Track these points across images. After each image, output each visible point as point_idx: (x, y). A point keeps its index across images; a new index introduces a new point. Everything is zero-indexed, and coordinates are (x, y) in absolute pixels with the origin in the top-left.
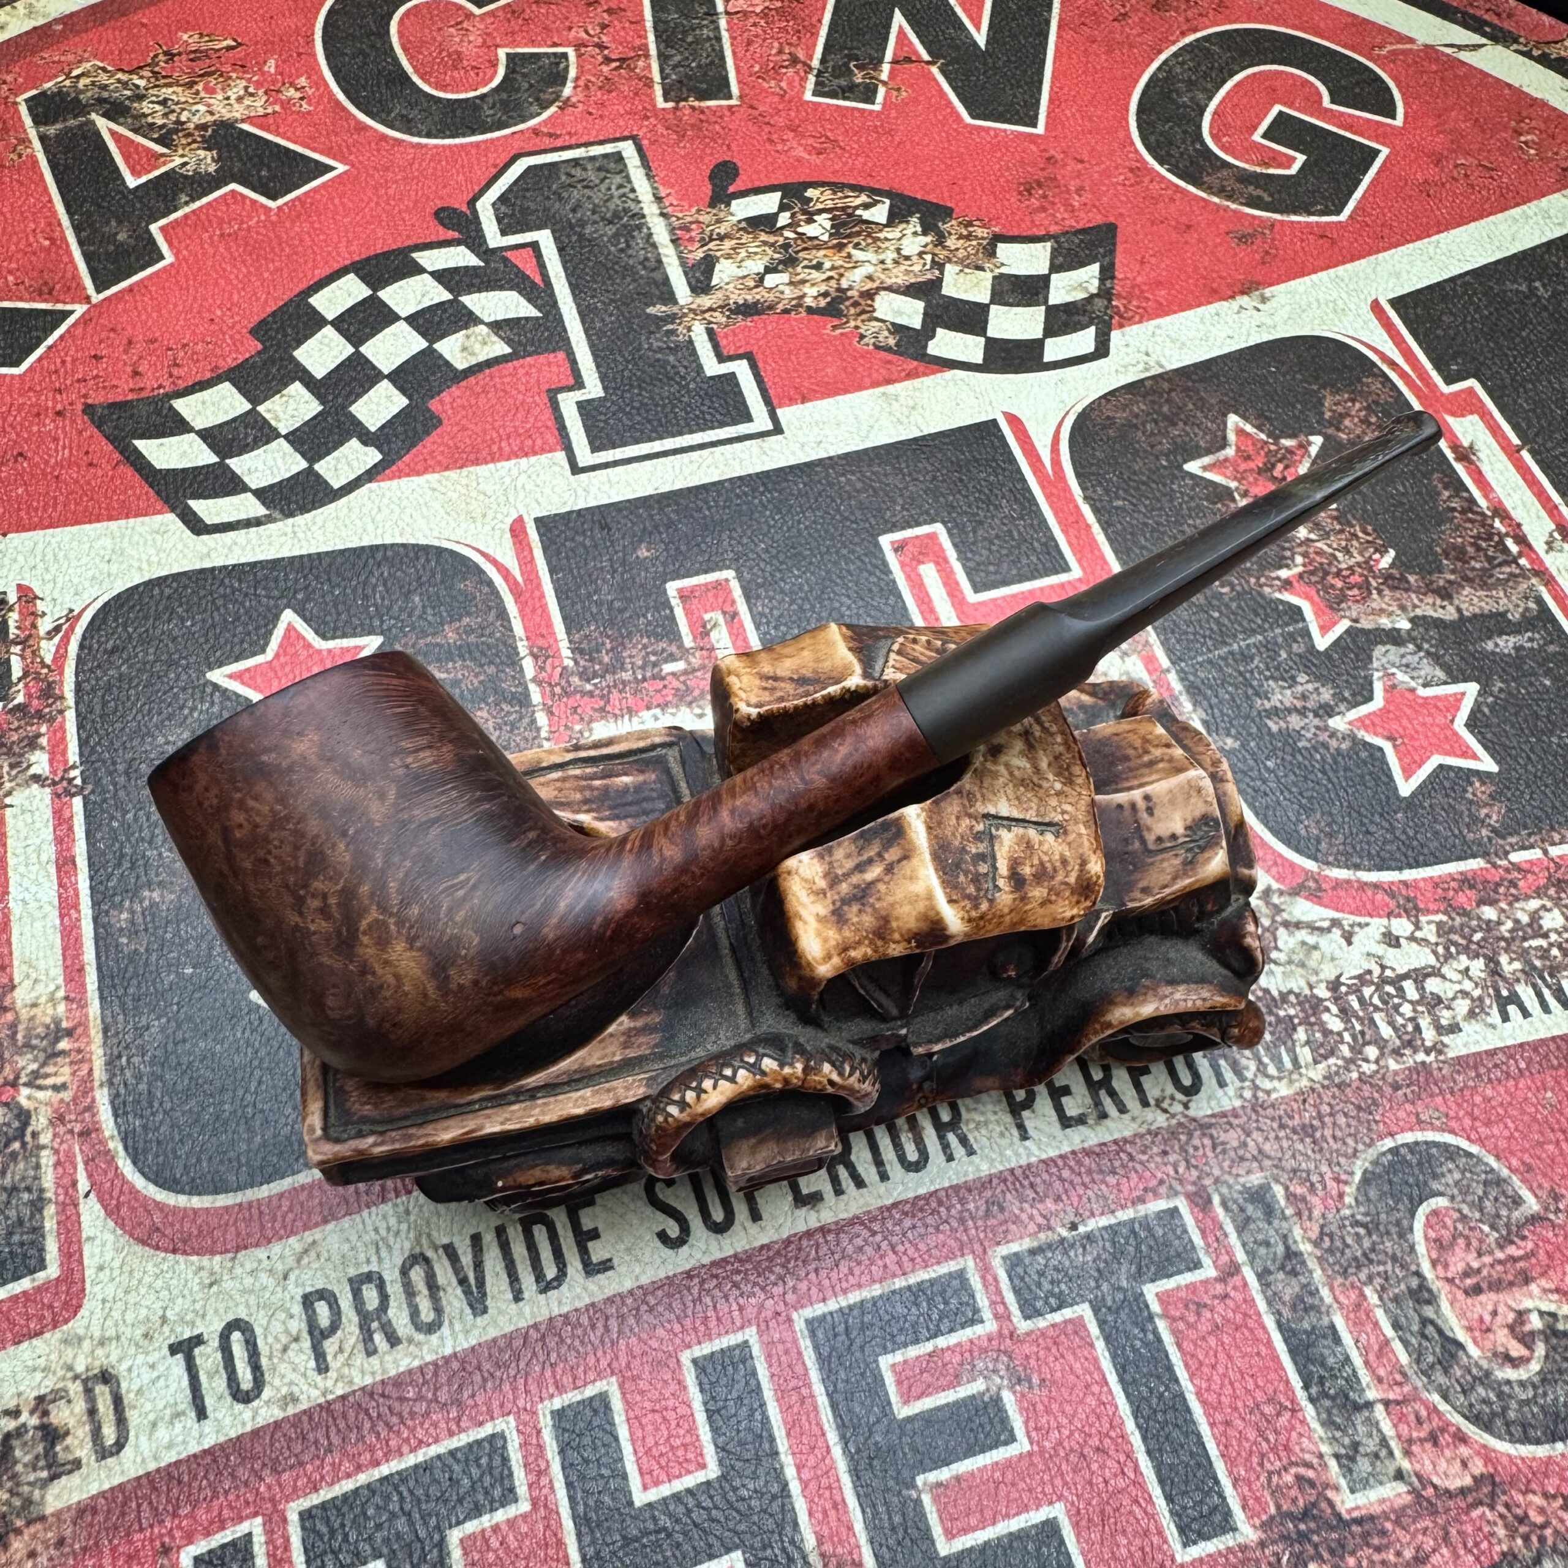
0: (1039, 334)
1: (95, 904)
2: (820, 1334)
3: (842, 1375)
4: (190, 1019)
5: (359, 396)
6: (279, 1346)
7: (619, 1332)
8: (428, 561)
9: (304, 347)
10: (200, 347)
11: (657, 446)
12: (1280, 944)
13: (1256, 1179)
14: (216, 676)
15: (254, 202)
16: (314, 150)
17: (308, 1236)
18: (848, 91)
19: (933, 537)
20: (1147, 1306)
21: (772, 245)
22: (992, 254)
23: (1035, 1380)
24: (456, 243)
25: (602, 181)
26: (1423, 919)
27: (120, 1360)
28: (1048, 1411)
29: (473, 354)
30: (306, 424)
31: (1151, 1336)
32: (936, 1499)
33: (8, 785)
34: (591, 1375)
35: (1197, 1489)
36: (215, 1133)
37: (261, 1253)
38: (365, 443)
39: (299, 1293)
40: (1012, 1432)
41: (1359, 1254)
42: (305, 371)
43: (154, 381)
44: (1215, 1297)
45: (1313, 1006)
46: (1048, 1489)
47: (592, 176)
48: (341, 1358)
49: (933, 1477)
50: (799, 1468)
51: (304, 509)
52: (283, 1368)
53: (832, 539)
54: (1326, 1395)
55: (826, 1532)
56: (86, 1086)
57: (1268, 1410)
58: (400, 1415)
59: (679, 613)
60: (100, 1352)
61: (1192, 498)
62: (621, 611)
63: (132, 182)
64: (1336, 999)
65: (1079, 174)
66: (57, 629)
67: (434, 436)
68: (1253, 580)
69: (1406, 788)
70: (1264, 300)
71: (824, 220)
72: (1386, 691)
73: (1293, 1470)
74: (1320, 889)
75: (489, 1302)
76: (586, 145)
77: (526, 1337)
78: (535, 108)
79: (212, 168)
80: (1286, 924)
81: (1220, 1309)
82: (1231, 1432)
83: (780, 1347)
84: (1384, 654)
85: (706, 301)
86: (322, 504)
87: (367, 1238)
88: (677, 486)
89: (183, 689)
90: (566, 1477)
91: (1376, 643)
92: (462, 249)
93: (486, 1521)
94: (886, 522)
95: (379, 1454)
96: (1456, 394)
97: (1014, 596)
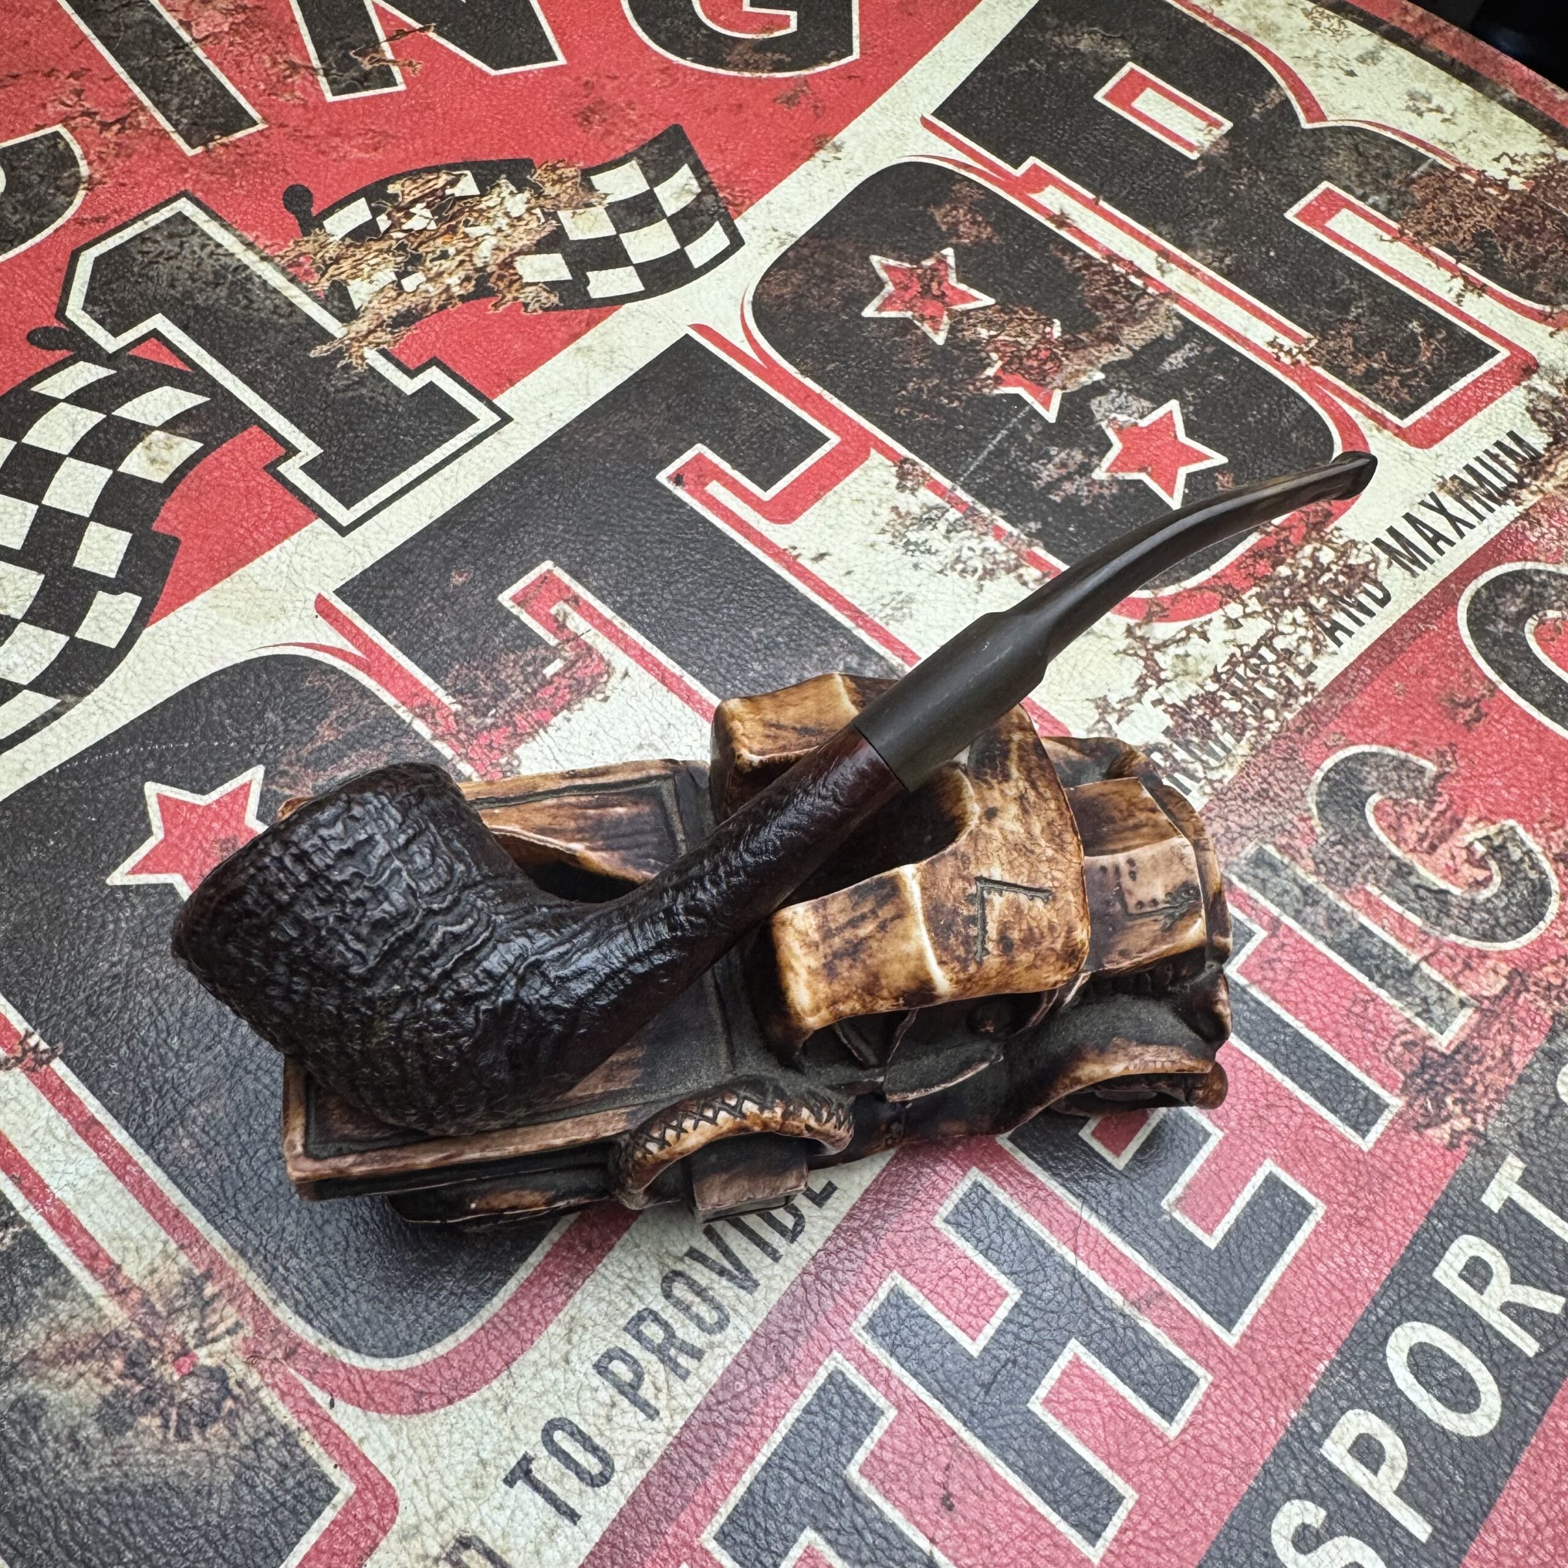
0: (676, 246)
1: (147, 1148)
3: (1061, 1164)
5: (75, 548)
6: (603, 1420)
7: (875, 1236)
8: (258, 676)
11: (404, 478)
12: (1162, 665)
13: (1251, 849)
14: (118, 878)
17: (564, 1317)
18: (364, 81)
19: (700, 458)
20: (1237, 984)
21: (388, 251)
24: (73, 360)
26: (1245, 597)
27: (467, 1521)
30: (37, 598)
31: (1253, 1005)
32: (1184, 1211)
34: (875, 1281)
35: (1347, 1092)
37: (531, 1355)
38: (114, 592)
39: (589, 1366)
40: (1202, 1127)
41: (1348, 864)
44: (1276, 950)
45: (1211, 700)
46: (1253, 1155)
47: (171, 247)
48: (663, 1396)
49: (1171, 1196)
50: (1075, 1251)
51: (97, 682)
52: (618, 1435)
53: (617, 496)
56: (260, 1313)
57: (1358, 1009)
58: (744, 1409)
59: (526, 618)
60: (443, 1526)
61: (885, 339)
62: (473, 640)
64: (1224, 687)
65: (621, 91)
67: (180, 556)
68: (971, 387)
69: (1175, 502)
70: (838, 148)
71: (421, 210)
72: (1117, 434)
74: (1164, 610)
75: (755, 1276)
76: (141, 217)
77: (803, 1284)
78: (61, 198)
80: (1157, 648)
81: (1284, 957)
82: (1344, 1040)
83: (1003, 1171)
84: (1099, 406)
85: (361, 326)
86: (111, 671)
87: (617, 1288)
88: (449, 506)
89: (93, 907)
90: (908, 1370)
91: (1088, 399)
92: (81, 364)
93: (869, 1444)
94: (653, 462)
95: (748, 1450)
96: (1027, 174)
97: (797, 480)
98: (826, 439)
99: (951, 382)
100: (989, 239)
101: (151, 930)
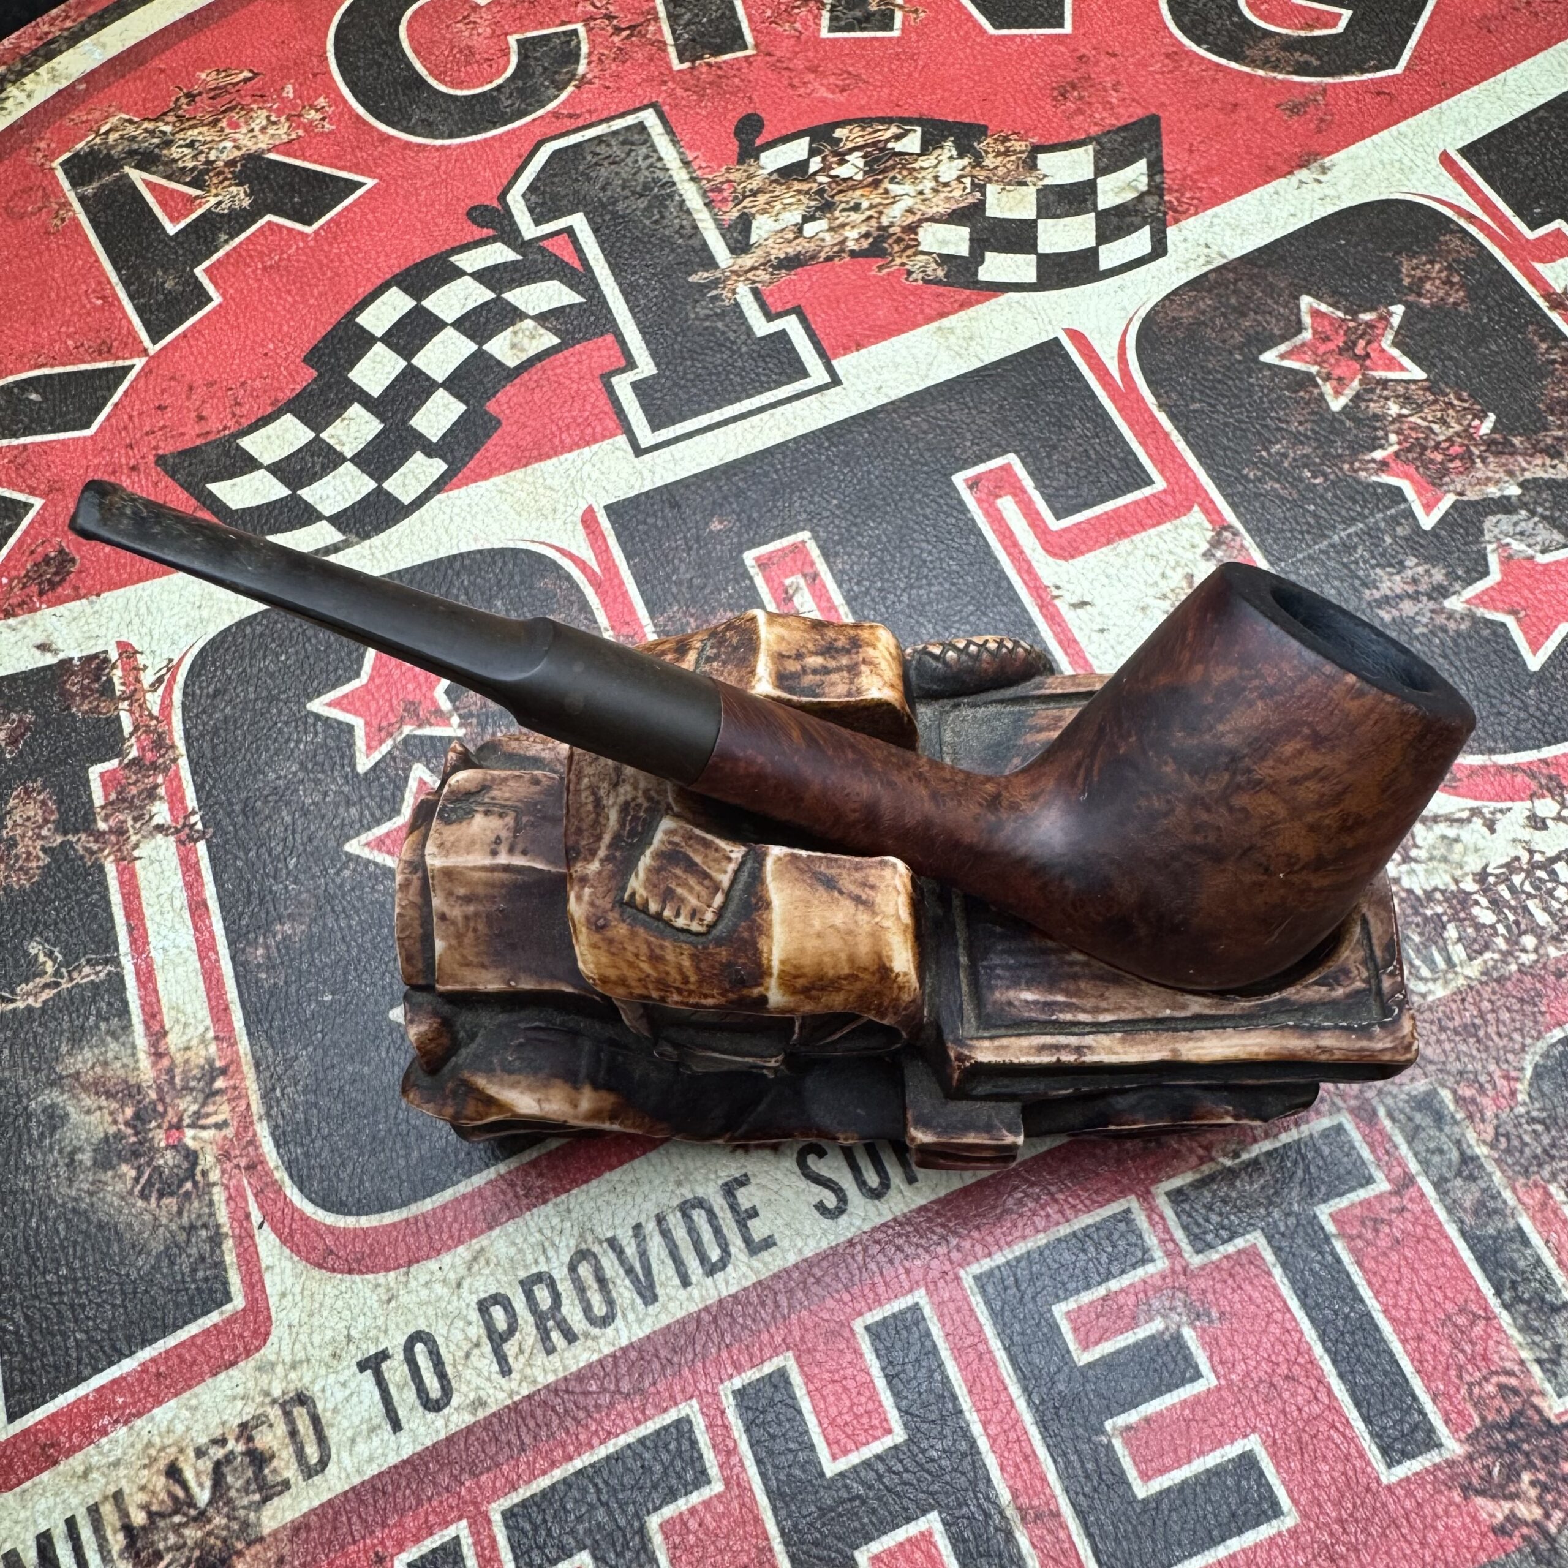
0: (1091, 242)
1: (231, 943)
2: (990, 1289)
3: (1017, 1327)
4: (334, 1044)
5: (417, 409)
6: (461, 1354)
7: (790, 1307)
8: (505, 563)
9: (358, 367)
10: (258, 383)
11: (716, 416)
12: (1419, 841)
13: (1421, 1087)
14: (317, 706)
15: (290, 230)
16: (341, 169)
17: (476, 1244)
18: (865, 22)
19: (1007, 469)
20: (1322, 1228)
21: (807, 193)
22: (1032, 166)
23: (1215, 1314)
24: (493, 240)
25: (628, 154)
27: (313, 1382)
28: (1231, 1344)
29: (523, 350)
30: (370, 444)
31: (1329, 1258)
32: (1127, 1443)
33: (134, 839)
34: (767, 1352)
35: (1396, 1408)
36: (373, 1153)
37: (433, 1265)
38: (429, 455)
39: (474, 1299)
40: (1196, 1368)
41: (1539, 1151)
42: (362, 391)
43: (218, 424)
44: (1391, 1211)
45: (1463, 900)
46: (1241, 1422)
47: (618, 151)
48: (522, 1359)
49: (1122, 1420)
50: (985, 1424)
51: (379, 529)
52: (468, 1374)
53: (905, 485)
54: (1521, 1300)
55: (1019, 1486)
56: (246, 1122)
57: (1461, 1320)
58: (586, 1409)
59: (759, 581)
60: (292, 1375)
61: (1272, 390)
62: (702, 588)
63: (172, 229)
64: (1485, 891)
65: (1114, 70)
66: (160, 680)
67: (495, 438)
68: (1346, 467)
69: (1535, 662)
70: (1324, 170)
71: (856, 160)
72: (1502, 563)
73: (1494, 1380)
74: (1455, 780)
75: (659, 1290)
76: (607, 120)
77: (699, 1321)
78: (552, 91)
79: (246, 203)
81: (1398, 1222)
82: (1425, 1347)
83: (951, 1305)
84: (1494, 526)
85: (747, 261)
86: (396, 521)
87: (532, 1240)
88: (742, 453)
89: (286, 723)
90: (755, 1455)
91: (1487, 514)
92: (498, 245)
93: (682, 1504)
94: (957, 459)
95: (571, 1448)
96: (1542, 239)
97: (1098, 517)
98: (1149, 482)
99: (1325, 454)
100: (1455, 304)
101: (320, 758)
